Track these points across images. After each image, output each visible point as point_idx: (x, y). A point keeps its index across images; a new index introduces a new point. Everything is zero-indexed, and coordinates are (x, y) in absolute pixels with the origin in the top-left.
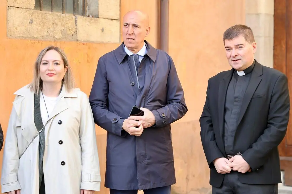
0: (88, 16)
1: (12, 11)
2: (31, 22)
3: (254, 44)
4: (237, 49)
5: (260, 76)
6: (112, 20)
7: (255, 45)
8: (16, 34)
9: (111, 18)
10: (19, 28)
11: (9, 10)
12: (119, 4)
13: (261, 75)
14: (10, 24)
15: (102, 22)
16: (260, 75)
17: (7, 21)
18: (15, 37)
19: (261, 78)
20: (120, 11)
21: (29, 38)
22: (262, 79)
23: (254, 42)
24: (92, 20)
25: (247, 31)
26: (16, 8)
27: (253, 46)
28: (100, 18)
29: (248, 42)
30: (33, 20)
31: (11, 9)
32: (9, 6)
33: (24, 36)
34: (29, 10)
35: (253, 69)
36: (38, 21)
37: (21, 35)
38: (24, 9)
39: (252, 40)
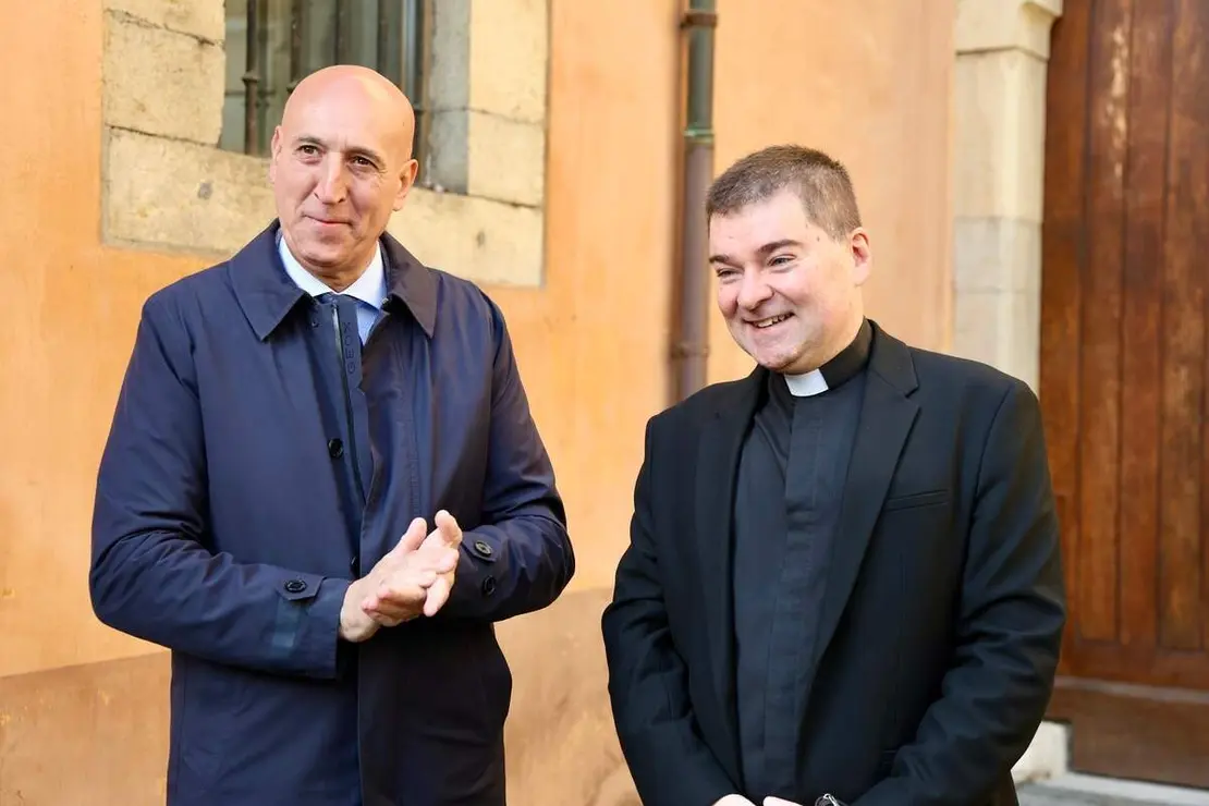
0: (432, 188)
1: (125, 145)
2: (206, 192)
3: (855, 238)
4: (767, 271)
5: (908, 396)
6: (515, 205)
7: (861, 244)
8: (142, 234)
9: (511, 198)
10: (153, 213)
11: (114, 140)
12: (541, 153)
13: (913, 392)
14: (117, 197)
15: (481, 213)
16: (907, 392)
17: (105, 181)
18: (135, 245)
19: (913, 405)
20: (546, 176)
21: (193, 249)
22: (920, 410)
23: (858, 230)
24: (440, 201)
25: (819, 175)
26: (146, 137)
27: (856, 250)
28: (475, 196)
29: (824, 227)
30: (214, 186)
31: (123, 139)
32: (113, 127)
33: (175, 242)
34: (198, 146)
35: (866, 365)
36: (233, 191)
37: (162, 237)
38: (178, 143)
39: (849, 221)
